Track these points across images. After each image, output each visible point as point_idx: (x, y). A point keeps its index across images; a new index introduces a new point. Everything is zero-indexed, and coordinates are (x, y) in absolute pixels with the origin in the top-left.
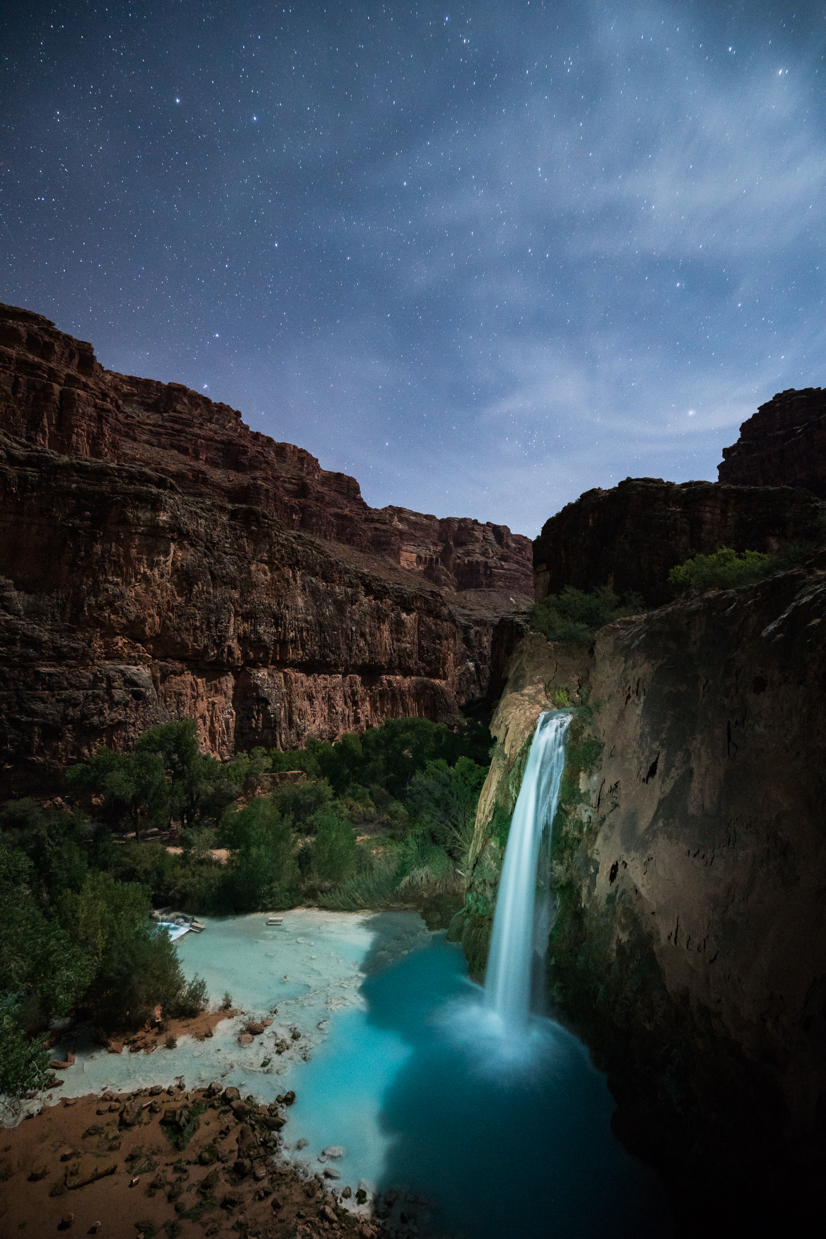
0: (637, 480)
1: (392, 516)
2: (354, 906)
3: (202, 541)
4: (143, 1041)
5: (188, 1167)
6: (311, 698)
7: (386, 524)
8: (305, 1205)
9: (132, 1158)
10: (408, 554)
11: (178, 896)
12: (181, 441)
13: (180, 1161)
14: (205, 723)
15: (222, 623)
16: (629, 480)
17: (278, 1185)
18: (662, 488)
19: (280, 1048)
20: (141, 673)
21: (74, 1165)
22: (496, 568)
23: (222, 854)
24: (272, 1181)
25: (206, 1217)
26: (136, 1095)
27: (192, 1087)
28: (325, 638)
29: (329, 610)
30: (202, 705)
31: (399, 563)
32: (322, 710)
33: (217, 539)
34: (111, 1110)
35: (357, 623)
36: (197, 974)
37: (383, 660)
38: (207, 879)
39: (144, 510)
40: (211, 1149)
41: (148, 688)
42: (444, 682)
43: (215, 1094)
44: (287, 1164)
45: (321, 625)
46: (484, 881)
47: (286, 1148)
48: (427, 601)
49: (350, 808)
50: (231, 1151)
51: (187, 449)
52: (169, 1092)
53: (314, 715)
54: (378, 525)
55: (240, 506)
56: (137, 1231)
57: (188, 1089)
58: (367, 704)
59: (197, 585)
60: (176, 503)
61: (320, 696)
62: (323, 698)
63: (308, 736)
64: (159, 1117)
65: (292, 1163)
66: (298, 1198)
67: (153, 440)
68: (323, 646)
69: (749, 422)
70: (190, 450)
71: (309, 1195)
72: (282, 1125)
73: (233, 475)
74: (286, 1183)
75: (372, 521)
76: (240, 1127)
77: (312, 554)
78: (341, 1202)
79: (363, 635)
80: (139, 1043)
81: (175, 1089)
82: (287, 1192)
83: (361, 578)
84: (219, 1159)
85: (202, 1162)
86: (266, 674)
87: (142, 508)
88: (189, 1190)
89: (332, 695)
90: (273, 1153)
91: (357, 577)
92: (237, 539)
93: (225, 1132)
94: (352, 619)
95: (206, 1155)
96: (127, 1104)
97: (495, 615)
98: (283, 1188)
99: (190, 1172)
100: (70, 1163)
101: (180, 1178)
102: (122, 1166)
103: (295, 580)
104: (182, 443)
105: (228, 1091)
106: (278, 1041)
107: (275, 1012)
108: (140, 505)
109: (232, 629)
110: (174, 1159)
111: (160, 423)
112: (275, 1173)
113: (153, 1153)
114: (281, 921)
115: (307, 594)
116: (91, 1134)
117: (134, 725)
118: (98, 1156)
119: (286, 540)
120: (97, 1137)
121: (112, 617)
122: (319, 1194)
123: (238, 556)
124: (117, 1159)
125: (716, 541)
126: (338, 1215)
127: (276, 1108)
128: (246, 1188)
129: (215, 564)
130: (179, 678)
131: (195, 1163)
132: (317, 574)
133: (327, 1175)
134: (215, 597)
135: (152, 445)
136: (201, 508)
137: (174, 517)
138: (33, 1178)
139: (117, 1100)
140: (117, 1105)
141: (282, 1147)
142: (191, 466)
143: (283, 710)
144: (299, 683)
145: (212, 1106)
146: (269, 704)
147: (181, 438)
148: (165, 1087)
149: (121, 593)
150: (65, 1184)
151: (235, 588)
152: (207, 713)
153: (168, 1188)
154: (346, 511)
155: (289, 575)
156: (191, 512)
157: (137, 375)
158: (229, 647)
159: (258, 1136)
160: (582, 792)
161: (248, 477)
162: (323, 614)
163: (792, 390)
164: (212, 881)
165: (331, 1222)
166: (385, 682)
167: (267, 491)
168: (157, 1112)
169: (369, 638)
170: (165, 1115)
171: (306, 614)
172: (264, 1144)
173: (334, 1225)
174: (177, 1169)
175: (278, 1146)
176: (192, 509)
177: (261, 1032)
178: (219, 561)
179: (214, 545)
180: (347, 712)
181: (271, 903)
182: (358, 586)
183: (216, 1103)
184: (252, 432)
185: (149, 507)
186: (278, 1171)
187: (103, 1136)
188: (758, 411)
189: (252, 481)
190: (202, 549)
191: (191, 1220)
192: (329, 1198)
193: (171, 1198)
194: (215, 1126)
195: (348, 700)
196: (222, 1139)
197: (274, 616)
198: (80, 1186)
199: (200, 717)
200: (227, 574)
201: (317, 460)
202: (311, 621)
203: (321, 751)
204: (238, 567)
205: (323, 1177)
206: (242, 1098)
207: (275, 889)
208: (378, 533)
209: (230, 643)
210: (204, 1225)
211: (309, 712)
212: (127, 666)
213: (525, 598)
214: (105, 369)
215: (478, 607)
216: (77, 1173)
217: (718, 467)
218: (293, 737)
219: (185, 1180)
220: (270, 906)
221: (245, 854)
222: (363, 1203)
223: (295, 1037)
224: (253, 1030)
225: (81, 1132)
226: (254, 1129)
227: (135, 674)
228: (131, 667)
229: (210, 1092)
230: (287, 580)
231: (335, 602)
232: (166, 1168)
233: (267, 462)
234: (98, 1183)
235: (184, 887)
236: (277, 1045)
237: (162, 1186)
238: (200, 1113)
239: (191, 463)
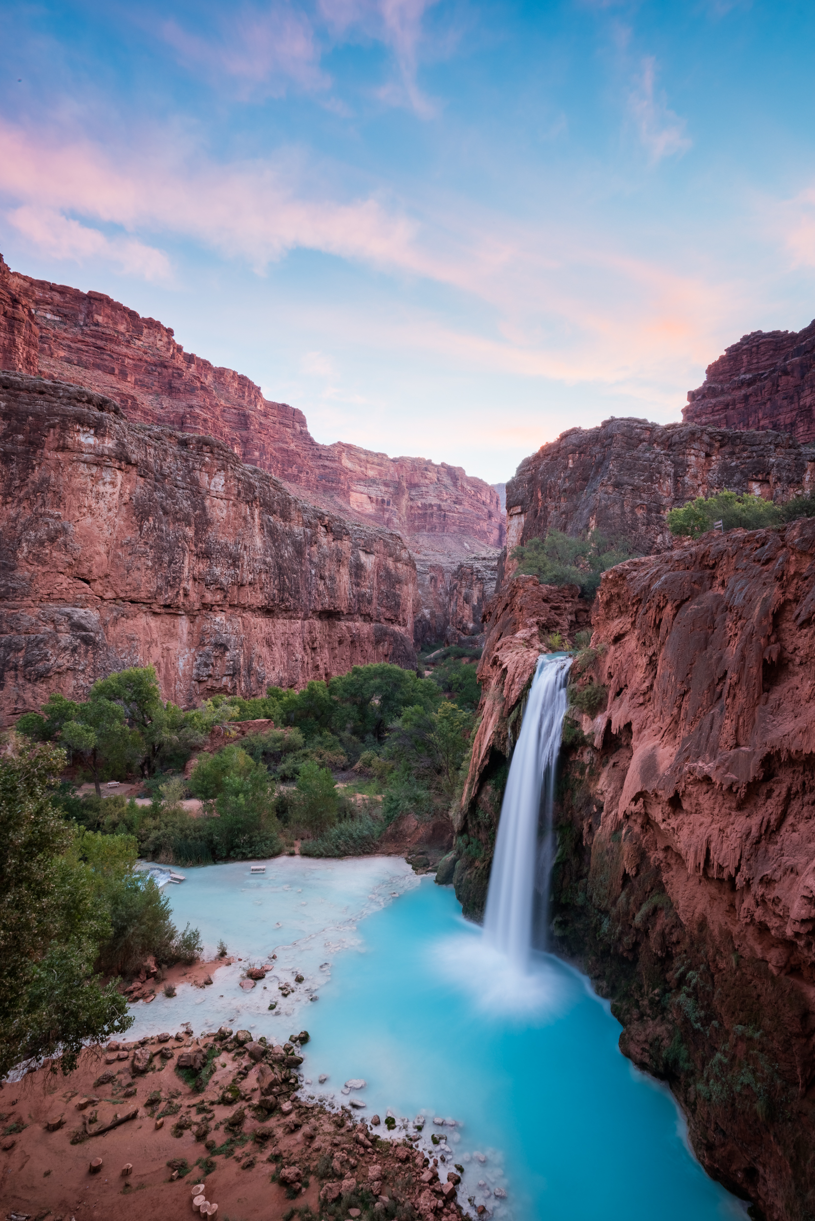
0: (622, 419)
1: (340, 453)
2: (336, 852)
3: (152, 472)
4: (140, 991)
5: (212, 1108)
6: (269, 644)
7: (335, 461)
8: (336, 1133)
9: (152, 1103)
10: (358, 495)
11: (152, 848)
12: (106, 360)
13: (203, 1102)
14: (159, 671)
15: (176, 563)
16: (613, 420)
17: (307, 1118)
18: (647, 429)
19: (285, 992)
20: (90, 616)
21: (91, 1114)
22: (449, 511)
23: (193, 805)
24: (300, 1115)
25: (238, 1152)
26: (143, 1043)
27: (201, 1032)
28: (284, 581)
29: (288, 552)
30: (156, 652)
31: (349, 503)
32: (281, 656)
33: (168, 471)
34: (120, 1059)
35: (316, 566)
36: (189, 924)
37: (343, 606)
38: (182, 830)
39: (86, 435)
40: (233, 1088)
41: (98, 633)
42: (403, 629)
43: (226, 1038)
44: (313, 1098)
45: (280, 568)
46: (479, 823)
47: (307, 1083)
48: (386, 545)
49: (321, 756)
50: (254, 1090)
51: (113, 369)
52: (178, 1039)
53: (273, 662)
54: (327, 463)
55: (192, 435)
56: (170, 1170)
57: (197, 1035)
58: (326, 651)
59: (148, 520)
60: (123, 429)
61: (279, 642)
62: (282, 644)
63: (268, 685)
64: (172, 1063)
65: (317, 1098)
66: (329, 1127)
67: (74, 357)
68: (282, 589)
69: (716, 365)
70: (117, 372)
71: (340, 1125)
72: (301, 1062)
73: (166, 402)
74: (314, 1116)
75: (320, 457)
76: (257, 1067)
77: (270, 490)
78: (371, 1129)
79: (322, 578)
80: (136, 994)
81: (182, 1035)
82: (317, 1124)
83: (320, 518)
84: (243, 1098)
85: (225, 1102)
86: (224, 618)
87: (85, 432)
88: (217, 1128)
89: (291, 641)
90: (296, 1090)
91: (316, 517)
92: (189, 472)
93: (244, 1074)
94: (311, 562)
95: (229, 1095)
96: (137, 1052)
97: (450, 560)
98: (312, 1120)
99: (216, 1112)
100: (87, 1112)
101: (206, 1118)
102: (142, 1112)
103: (253, 518)
104: (106, 363)
105: (240, 1034)
106: (281, 985)
107: (274, 957)
108: (81, 430)
109: (186, 570)
110: (196, 1100)
111: (80, 337)
112: (300, 1107)
113: (173, 1097)
114: (264, 870)
115: (266, 533)
116: (103, 1083)
117: (83, 671)
118: (114, 1103)
119: (243, 474)
120: (110, 1085)
121: (55, 554)
122: (349, 1124)
123: (191, 490)
124: (134, 1105)
125: (699, 485)
126: (372, 1141)
127: (292, 1048)
128: (272, 1123)
129: (166, 499)
130: (131, 622)
131: (219, 1103)
132: (275, 512)
133: (355, 1106)
134: (168, 535)
135: (69, 361)
136: (149, 436)
137: (120, 444)
138: (52, 1128)
139: (124, 1049)
140: (126, 1053)
141: (303, 1083)
142: (118, 389)
143: (242, 656)
144: (258, 628)
145: (226, 1049)
146: (228, 650)
147: (105, 357)
148: (173, 1034)
149: (64, 528)
150: (86, 1132)
151: (189, 525)
152: (161, 659)
153: (195, 1128)
154: (292, 446)
155: (246, 512)
156: (139, 439)
157: (51, 281)
158: (185, 589)
159: (277, 1074)
160: (586, 734)
161: (184, 404)
162: (282, 557)
163: (760, 332)
164: (188, 832)
165: (366, 1147)
166: (344, 628)
167: (205, 420)
168: (169, 1058)
169: (328, 582)
170: (179, 1060)
171: (264, 555)
172: (286, 1081)
173: (369, 1150)
174: (201, 1110)
175: (300, 1083)
176: (139, 436)
177: (262, 977)
178: (171, 496)
179: (165, 476)
180: (306, 659)
181: (251, 852)
182: (317, 526)
183: (230, 1046)
184: (185, 354)
185: (92, 432)
186: (304, 1105)
187: (116, 1083)
188: (724, 353)
189: (188, 410)
190: (152, 482)
191: (223, 1156)
192: (360, 1125)
193: (201, 1137)
194: (231, 1066)
195: (307, 647)
196: (242, 1079)
197: (230, 555)
198: (102, 1132)
199: (155, 664)
200: (181, 509)
201: (259, 388)
202: (270, 563)
203: (285, 698)
204: (192, 502)
205: (349, 1108)
206: (254, 1040)
207: (254, 839)
208: (327, 471)
209: (184, 584)
210: (238, 1160)
211: (269, 659)
212: (73, 609)
213: (479, 544)
214: (11, 271)
215: (431, 553)
216: (96, 1121)
217: (683, 411)
218: (253, 685)
219: (211, 1119)
220: (250, 855)
221: (223, 804)
222: (393, 1128)
223: (299, 980)
224: (256, 976)
225: (92, 1082)
226: (273, 1068)
227: (82, 618)
228: (78, 609)
229: (222, 1036)
230: (245, 518)
231: (294, 543)
232: (189, 1110)
233: (203, 388)
234: (120, 1129)
235: (157, 838)
236: (281, 988)
237: (189, 1126)
238: (214, 1057)
239: (119, 386)
